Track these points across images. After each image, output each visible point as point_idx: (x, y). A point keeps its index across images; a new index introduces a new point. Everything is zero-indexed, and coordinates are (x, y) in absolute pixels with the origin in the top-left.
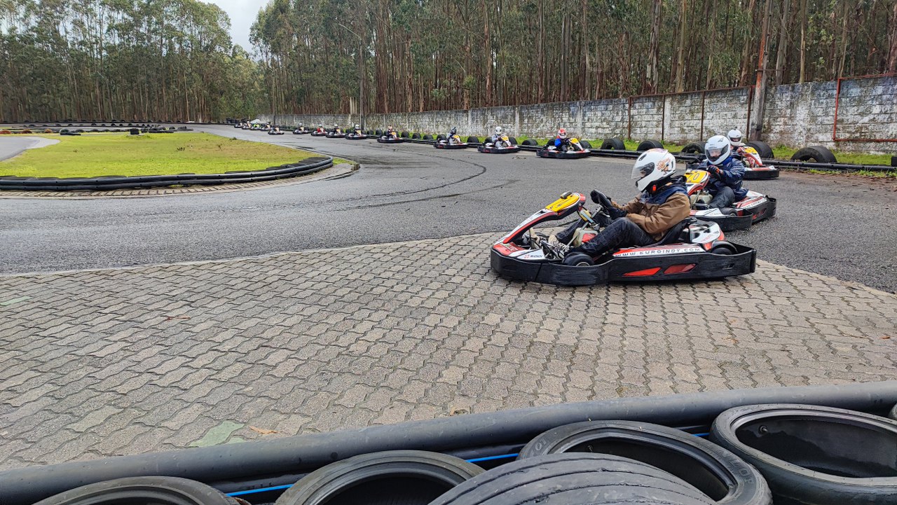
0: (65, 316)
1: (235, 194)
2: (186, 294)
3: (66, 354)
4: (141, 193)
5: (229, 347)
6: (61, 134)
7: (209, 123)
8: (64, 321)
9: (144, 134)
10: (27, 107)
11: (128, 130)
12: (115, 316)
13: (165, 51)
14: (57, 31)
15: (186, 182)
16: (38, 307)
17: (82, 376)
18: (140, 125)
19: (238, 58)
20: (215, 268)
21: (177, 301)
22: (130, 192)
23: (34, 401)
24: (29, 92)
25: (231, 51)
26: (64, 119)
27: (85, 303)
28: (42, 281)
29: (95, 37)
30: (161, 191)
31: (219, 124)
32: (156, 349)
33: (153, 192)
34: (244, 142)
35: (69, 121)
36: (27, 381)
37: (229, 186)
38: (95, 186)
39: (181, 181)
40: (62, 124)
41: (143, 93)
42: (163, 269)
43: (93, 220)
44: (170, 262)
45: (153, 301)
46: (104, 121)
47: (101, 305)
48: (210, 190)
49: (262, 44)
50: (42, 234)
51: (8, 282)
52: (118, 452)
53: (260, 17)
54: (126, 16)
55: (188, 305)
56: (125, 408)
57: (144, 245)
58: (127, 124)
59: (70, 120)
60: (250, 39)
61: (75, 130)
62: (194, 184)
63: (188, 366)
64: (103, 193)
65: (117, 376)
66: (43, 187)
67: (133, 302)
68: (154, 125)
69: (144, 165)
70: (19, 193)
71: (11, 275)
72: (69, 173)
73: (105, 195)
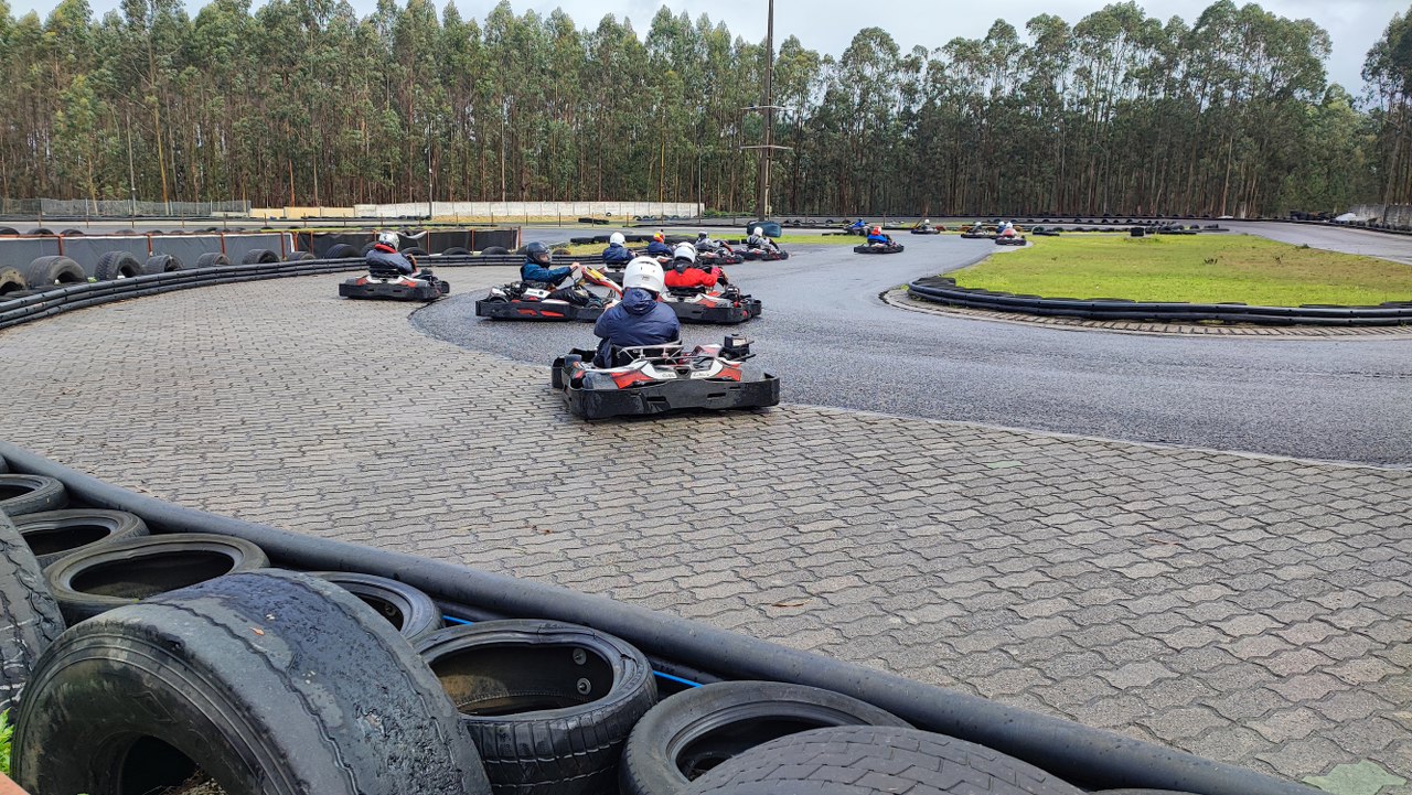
0: (1072, 501)
1: (1317, 344)
2: (1254, 508)
3: (1081, 559)
4: (1155, 329)
5: (1352, 624)
6: (1034, 234)
7: (1258, 220)
8: (1071, 508)
9: (1151, 236)
10: (996, 195)
11: (1126, 230)
12: (1144, 518)
13: (1205, 104)
14: (1053, 88)
15: (1230, 316)
16: (1033, 480)
17: (1107, 601)
18: (1145, 221)
19: (1333, 106)
20: (1300, 471)
21: (1240, 517)
22: (1137, 325)
23: (1047, 618)
24: (1002, 175)
25: (1323, 95)
26: (1038, 212)
27: (1098, 489)
28: (1034, 443)
29: (1104, 90)
30: (1186, 329)
31: (1276, 220)
32: (1218, 591)
33: (1173, 328)
34: (1322, 252)
35: (1045, 216)
36: (1033, 585)
37: (1304, 330)
38: (1089, 313)
39: (1222, 315)
40: (1035, 220)
41: (1159, 172)
42: (1205, 457)
43: (1088, 363)
44: (1218, 448)
45: (1200, 508)
46: (1092, 216)
47: (1121, 497)
48: (1270, 334)
49: (1385, 79)
50: (1024, 375)
51: (991, 436)
52: (1182, 744)
53: (1391, 31)
54: (1155, 55)
55: (1262, 528)
56: (1181, 674)
57: (1172, 413)
58: (1124, 221)
59: (1047, 213)
60: (1363, 73)
61: (1052, 228)
62: (1241, 321)
63: (1277, 636)
64: (1098, 324)
65: (1162, 617)
66: (1020, 308)
67: (1168, 501)
68: (1166, 222)
69: (1153, 284)
70: (990, 313)
71: (994, 427)
72: (1050, 290)
73: (1101, 327)
